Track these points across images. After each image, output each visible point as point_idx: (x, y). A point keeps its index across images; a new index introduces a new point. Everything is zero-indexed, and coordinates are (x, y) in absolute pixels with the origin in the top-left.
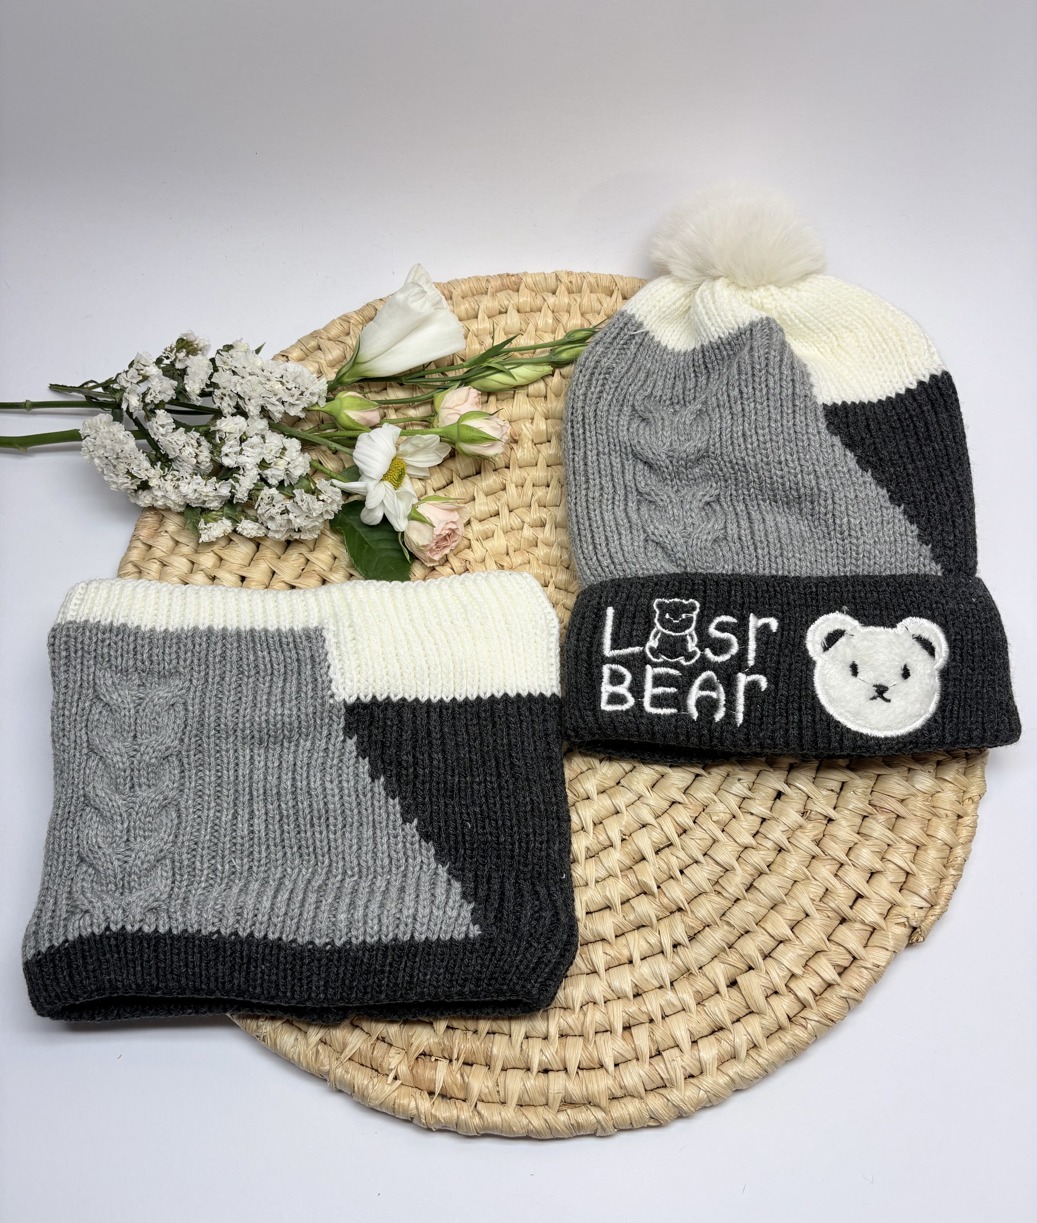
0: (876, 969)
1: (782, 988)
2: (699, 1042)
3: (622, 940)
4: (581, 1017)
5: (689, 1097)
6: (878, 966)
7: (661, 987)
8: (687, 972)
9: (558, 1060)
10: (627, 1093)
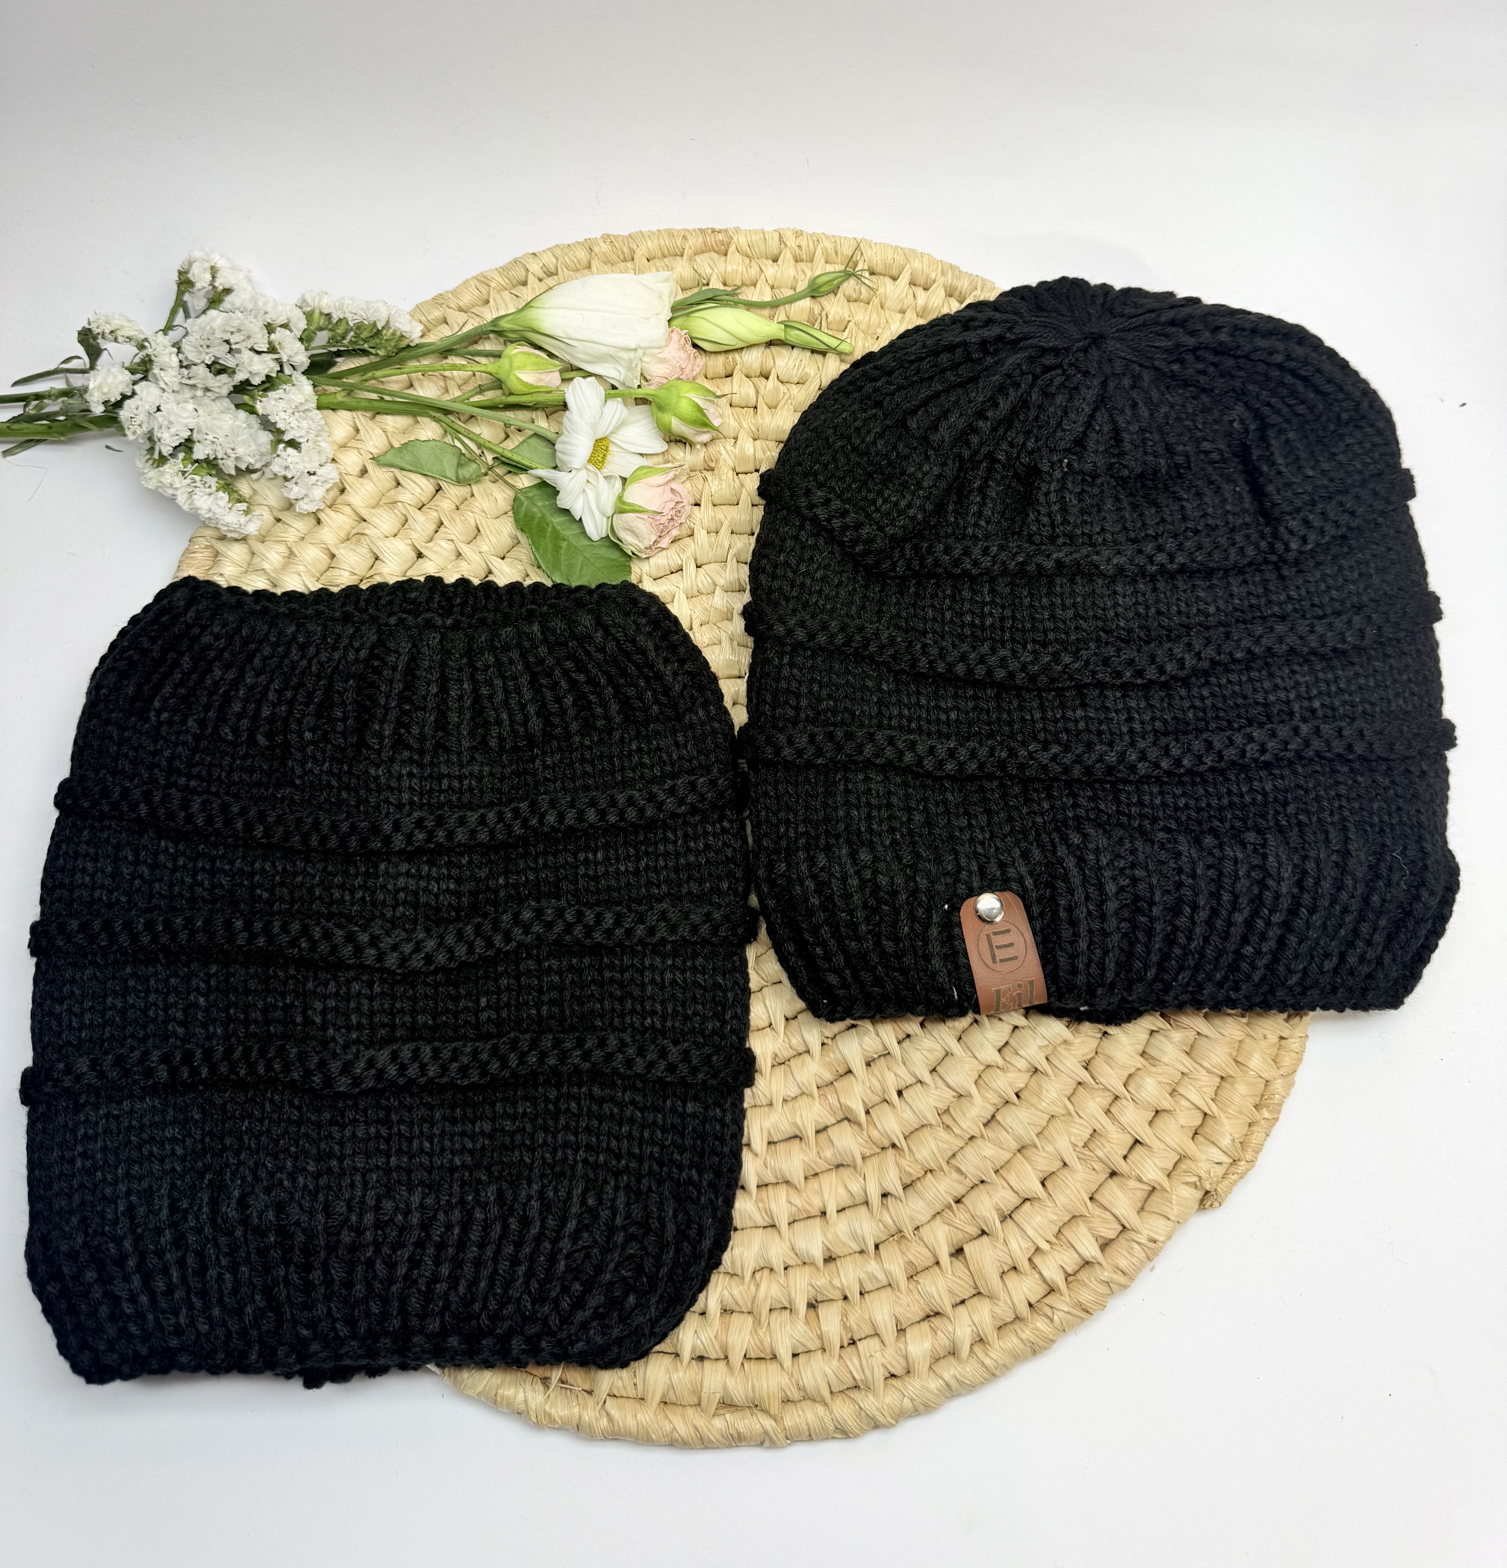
0: (1152, 1245)
1: (1024, 1265)
2: (908, 1331)
3: (814, 1184)
4: (753, 1288)
5: (889, 1406)
6: (1155, 1242)
7: (862, 1252)
8: (898, 1234)
9: (717, 1347)
10: (808, 1397)
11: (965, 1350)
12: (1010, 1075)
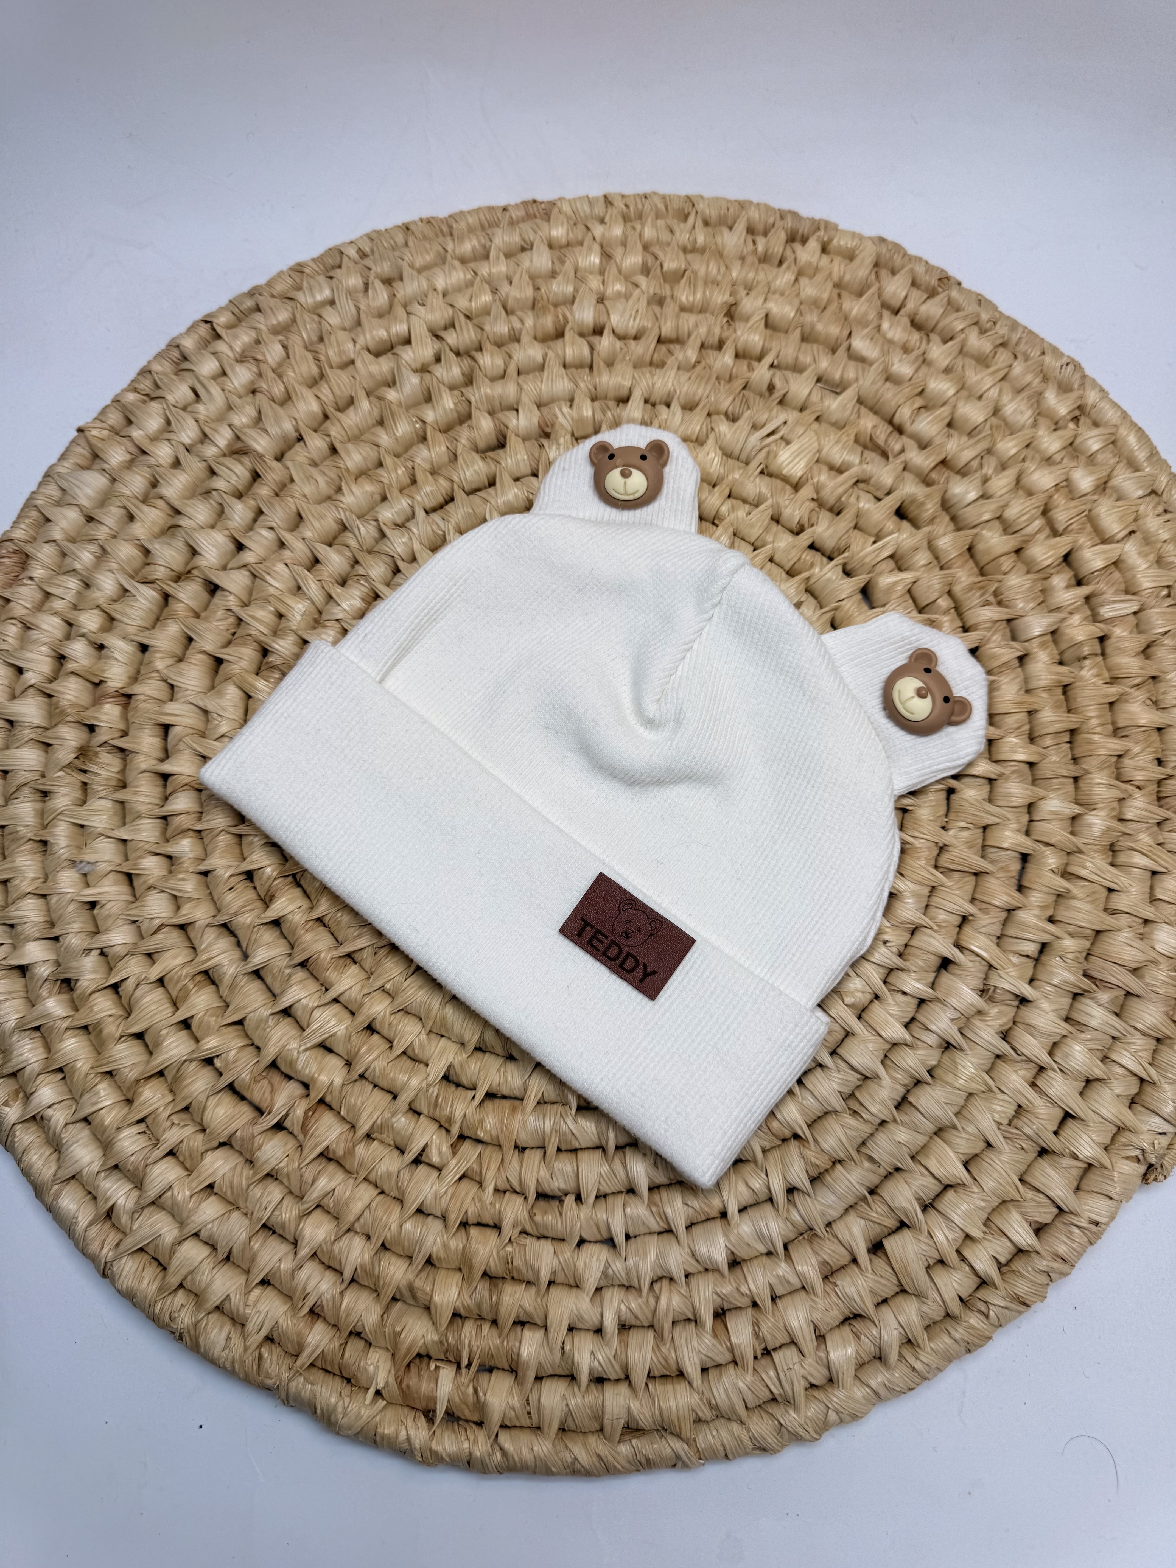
0: (1094, 1228)
1: (952, 1257)
2: (828, 1337)
4: (652, 1300)
5: (811, 1420)
6: (1097, 1224)
8: (809, 1232)
9: (617, 1366)
10: (720, 1415)
11: (893, 1356)
12: (920, 1052)
